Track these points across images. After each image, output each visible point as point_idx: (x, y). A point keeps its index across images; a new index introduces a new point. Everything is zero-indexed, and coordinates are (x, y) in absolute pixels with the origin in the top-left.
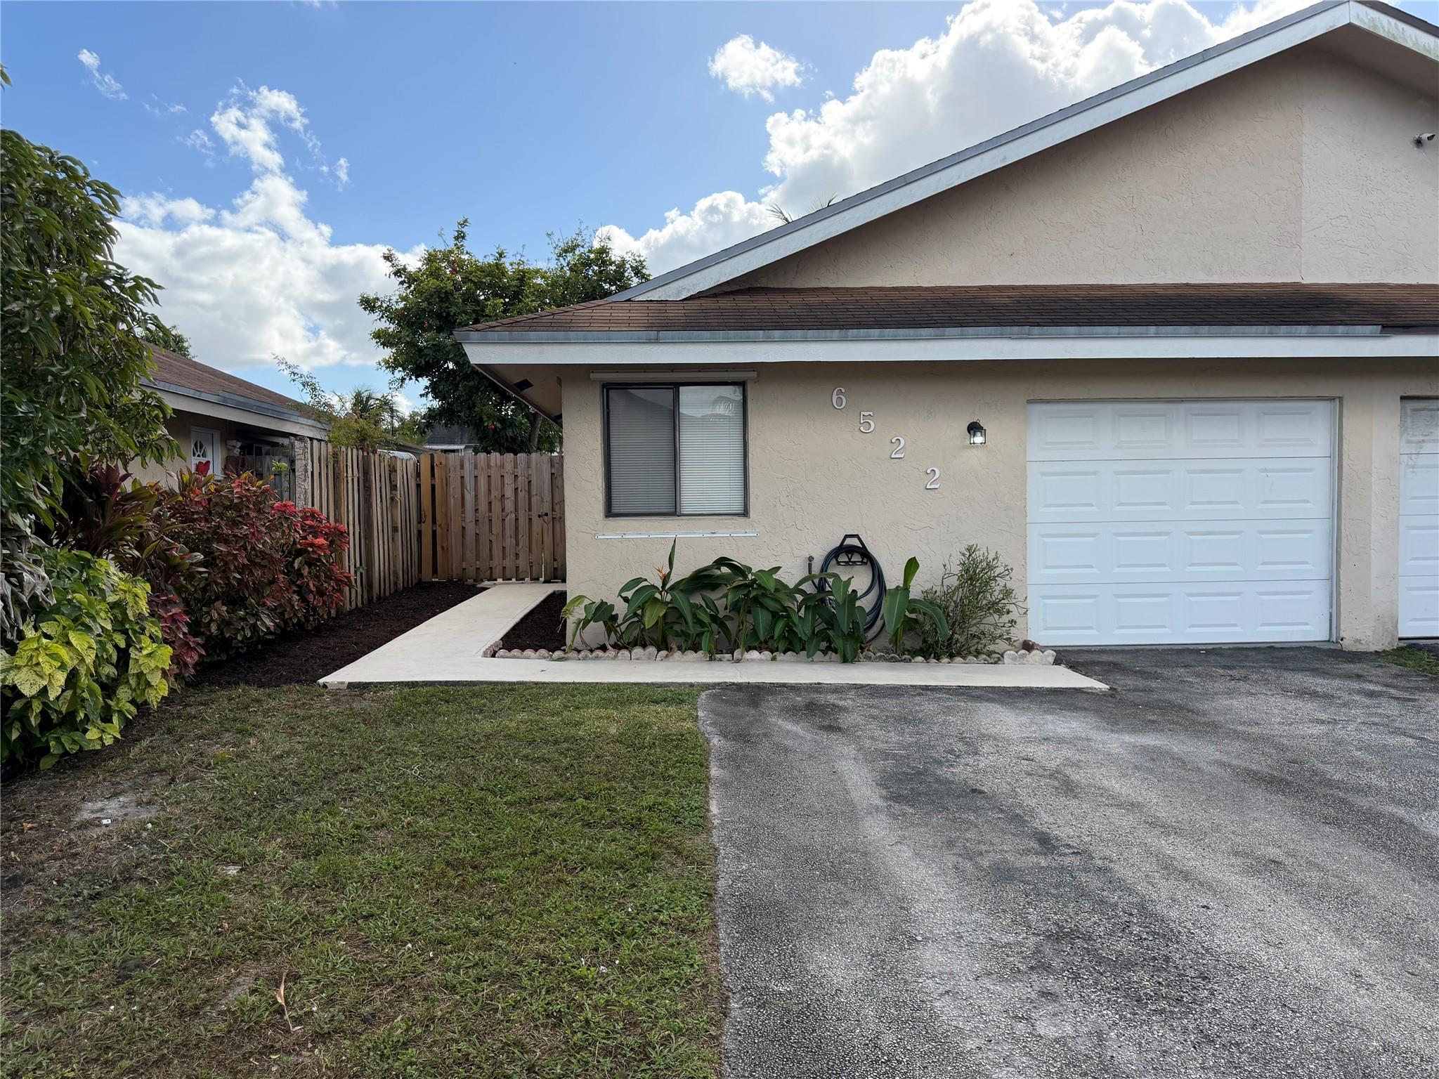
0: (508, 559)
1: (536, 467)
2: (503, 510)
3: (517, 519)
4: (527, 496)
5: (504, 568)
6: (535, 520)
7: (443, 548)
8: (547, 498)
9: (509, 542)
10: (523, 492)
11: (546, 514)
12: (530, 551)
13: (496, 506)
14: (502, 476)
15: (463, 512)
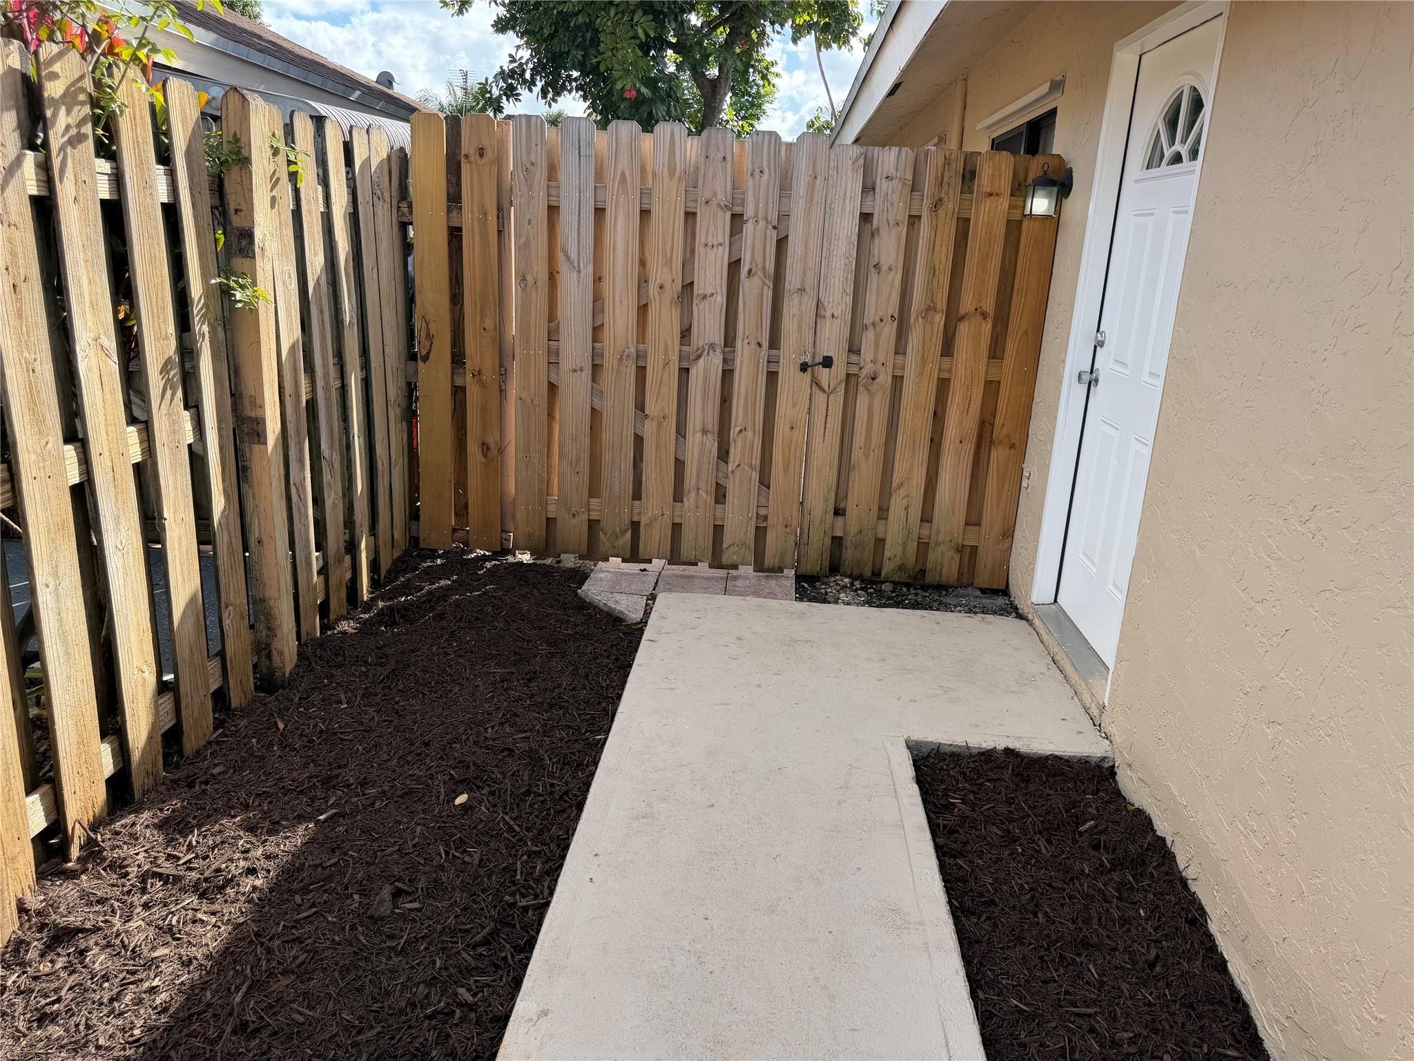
0: (689, 501)
1: (811, 187)
2: (686, 334)
3: (727, 375)
4: (768, 294)
5: (676, 528)
6: (792, 384)
7: (485, 447)
8: (838, 300)
9: (700, 446)
10: (756, 281)
11: (827, 362)
12: (765, 482)
13: (664, 321)
14: (690, 216)
15: (553, 334)
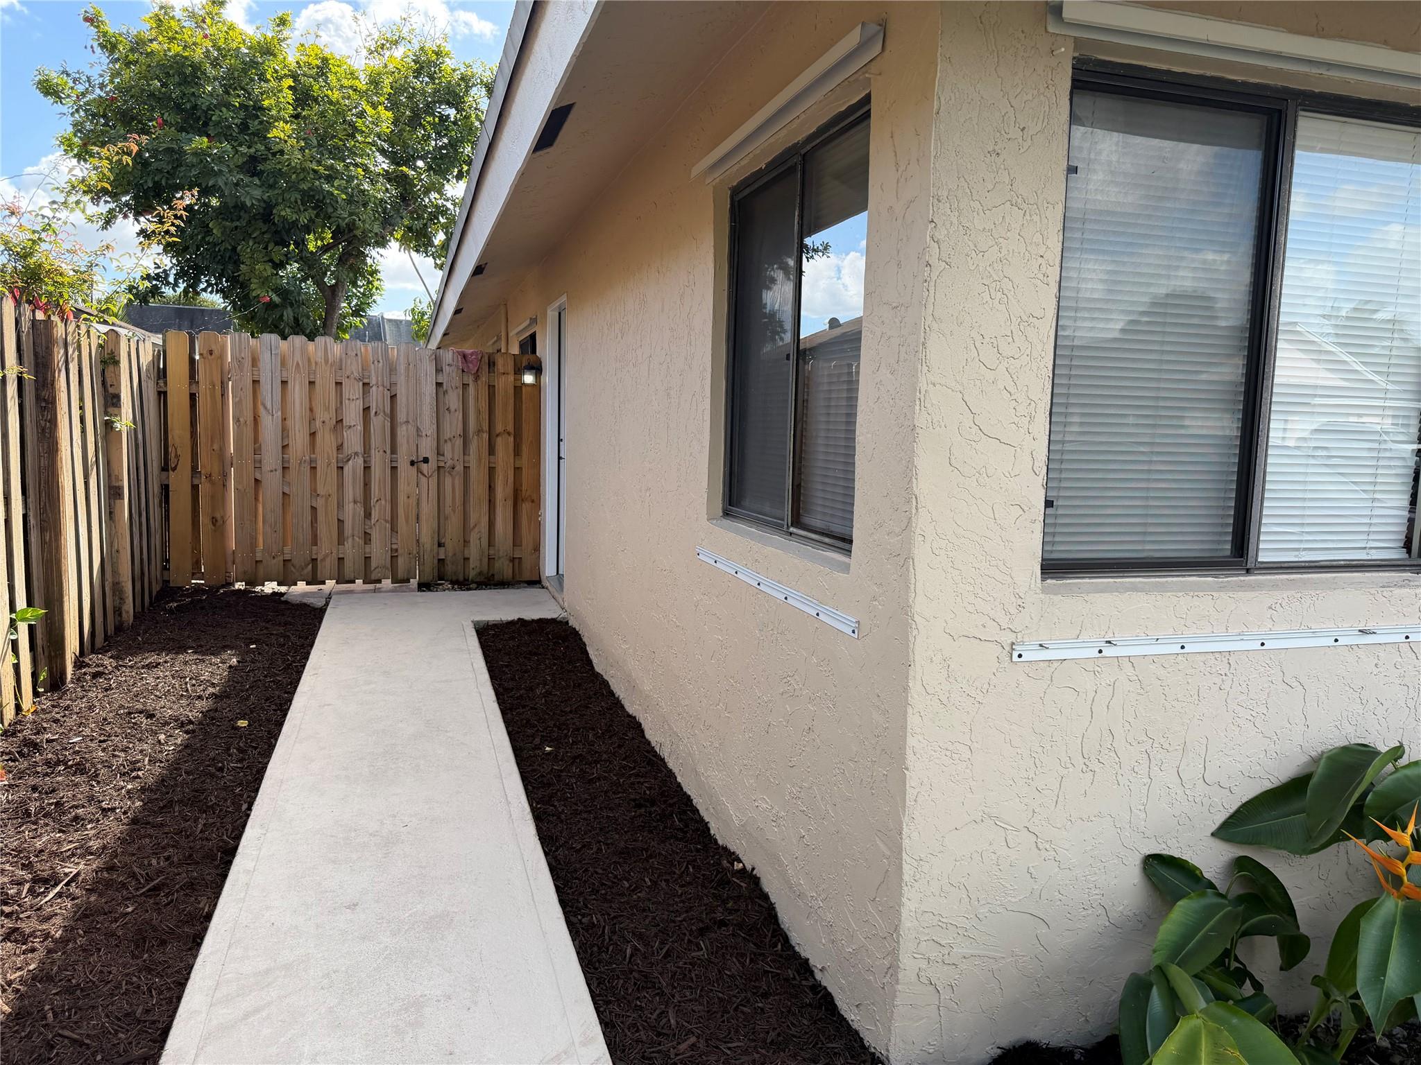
0: (348, 544)
1: (407, 369)
2: (340, 448)
3: (367, 468)
4: (388, 424)
5: (341, 560)
6: (403, 465)
7: (214, 521)
8: (428, 427)
9: (351, 511)
10: (380, 417)
11: (426, 460)
12: (394, 529)
13: (326, 440)
14: (339, 384)
15: (257, 450)
